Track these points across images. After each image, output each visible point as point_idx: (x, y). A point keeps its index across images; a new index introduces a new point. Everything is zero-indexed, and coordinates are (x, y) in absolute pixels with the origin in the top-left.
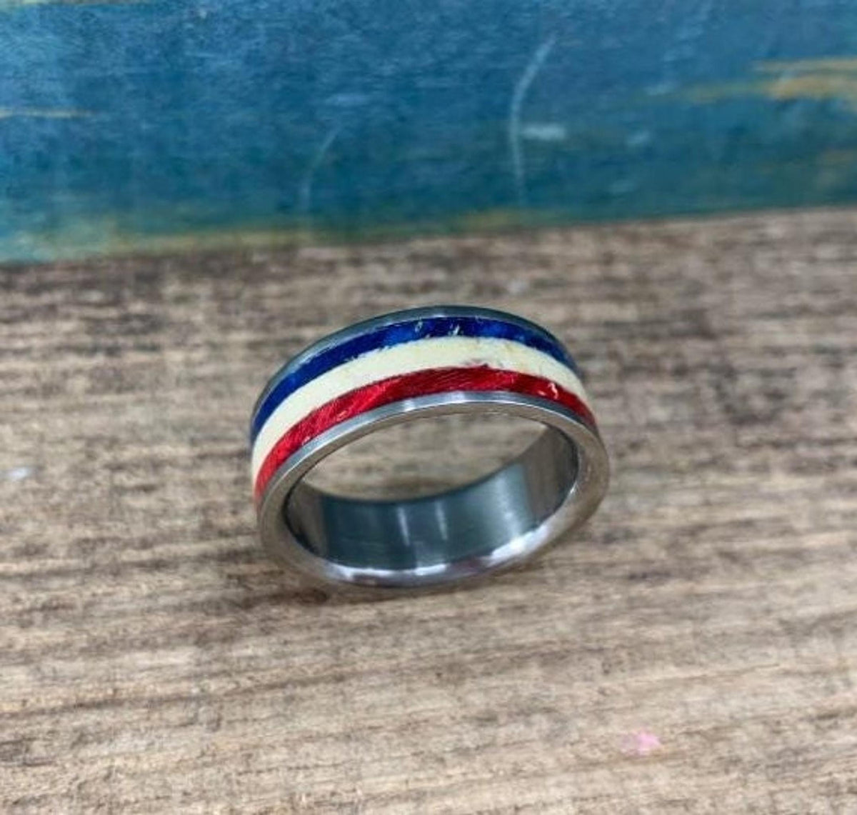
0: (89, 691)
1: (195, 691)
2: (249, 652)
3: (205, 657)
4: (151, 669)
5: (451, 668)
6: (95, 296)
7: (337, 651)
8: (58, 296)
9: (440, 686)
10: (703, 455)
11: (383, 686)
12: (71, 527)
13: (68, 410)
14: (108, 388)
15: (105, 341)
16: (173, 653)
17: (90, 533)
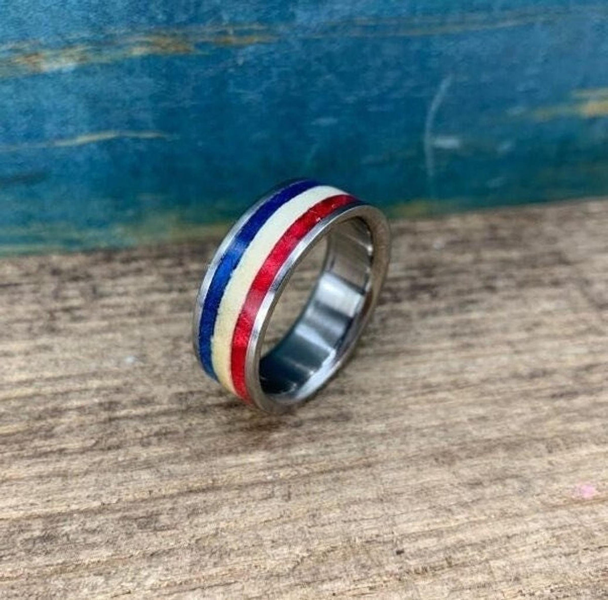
0: (195, 482)
1: (269, 478)
2: (303, 452)
3: (273, 457)
4: (237, 466)
5: (444, 454)
6: (166, 262)
7: (363, 449)
8: (142, 264)
9: (440, 466)
10: (582, 327)
11: (399, 468)
12: (169, 386)
13: (158, 323)
14: (182, 309)
15: (177, 285)
16: (250, 456)
17: (182, 389)
